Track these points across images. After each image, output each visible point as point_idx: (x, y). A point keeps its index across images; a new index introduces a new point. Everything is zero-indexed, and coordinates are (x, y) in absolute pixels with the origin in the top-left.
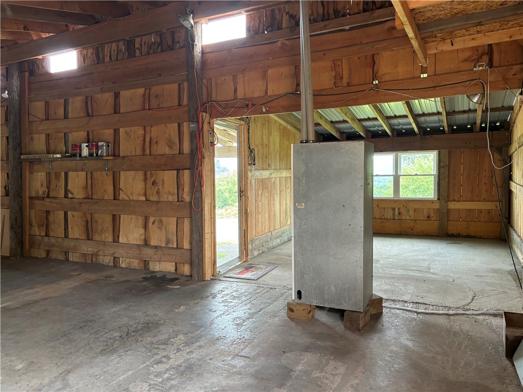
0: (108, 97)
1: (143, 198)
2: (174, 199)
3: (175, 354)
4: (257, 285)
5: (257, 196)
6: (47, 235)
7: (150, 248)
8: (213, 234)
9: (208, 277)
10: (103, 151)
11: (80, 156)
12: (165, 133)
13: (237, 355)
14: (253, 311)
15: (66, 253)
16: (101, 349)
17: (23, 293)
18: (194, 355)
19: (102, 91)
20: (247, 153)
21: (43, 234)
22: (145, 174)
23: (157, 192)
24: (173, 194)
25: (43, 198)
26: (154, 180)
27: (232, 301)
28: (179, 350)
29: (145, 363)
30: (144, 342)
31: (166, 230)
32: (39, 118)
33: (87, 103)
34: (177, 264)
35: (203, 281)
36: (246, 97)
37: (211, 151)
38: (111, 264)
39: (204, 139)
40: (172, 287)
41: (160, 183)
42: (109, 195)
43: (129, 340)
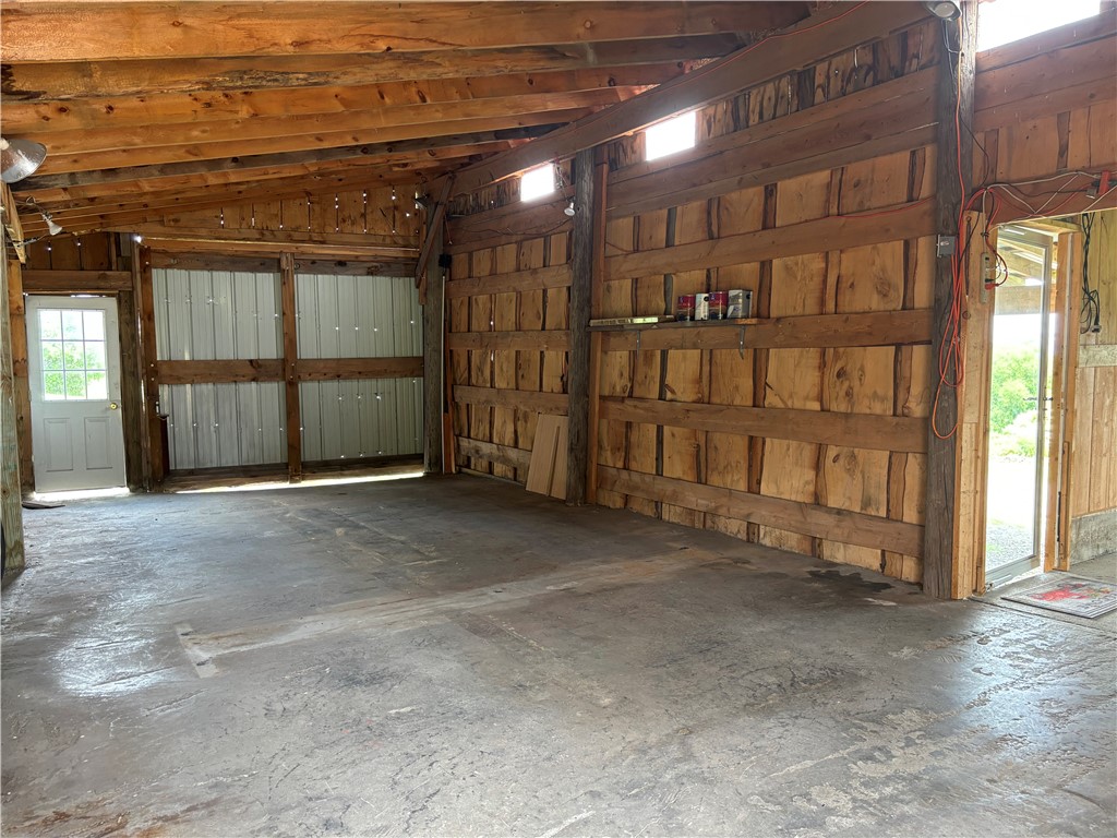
0: (754, 195)
1: (816, 406)
2: (885, 411)
3: (902, 748)
4: (1098, 632)
5: (1098, 410)
6: (626, 467)
7: (826, 512)
8: (978, 496)
9: (964, 591)
10: (737, 308)
11: (693, 318)
12: (874, 264)
13: (1059, 787)
14: (1093, 690)
15: (658, 505)
16: (744, 702)
17: (594, 568)
18: (948, 762)
19: (742, 185)
20: (1079, 301)
21: (620, 464)
22: (823, 355)
23: (847, 394)
24: (883, 399)
25: (623, 400)
26: (842, 368)
27: (1032, 657)
28: (909, 742)
29: (836, 750)
30: (829, 706)
31: (863, 477)
32: (622, 250)
33: (709, 213)
34: (887, 554)
35: (951, 599)
36: (1094, 164)
37: (986, 299)
38: (743, 536)
39: (971, 272)
40: (877, 602)
41: (856, 374)
42: (744, 397)
43: (798, 696)
